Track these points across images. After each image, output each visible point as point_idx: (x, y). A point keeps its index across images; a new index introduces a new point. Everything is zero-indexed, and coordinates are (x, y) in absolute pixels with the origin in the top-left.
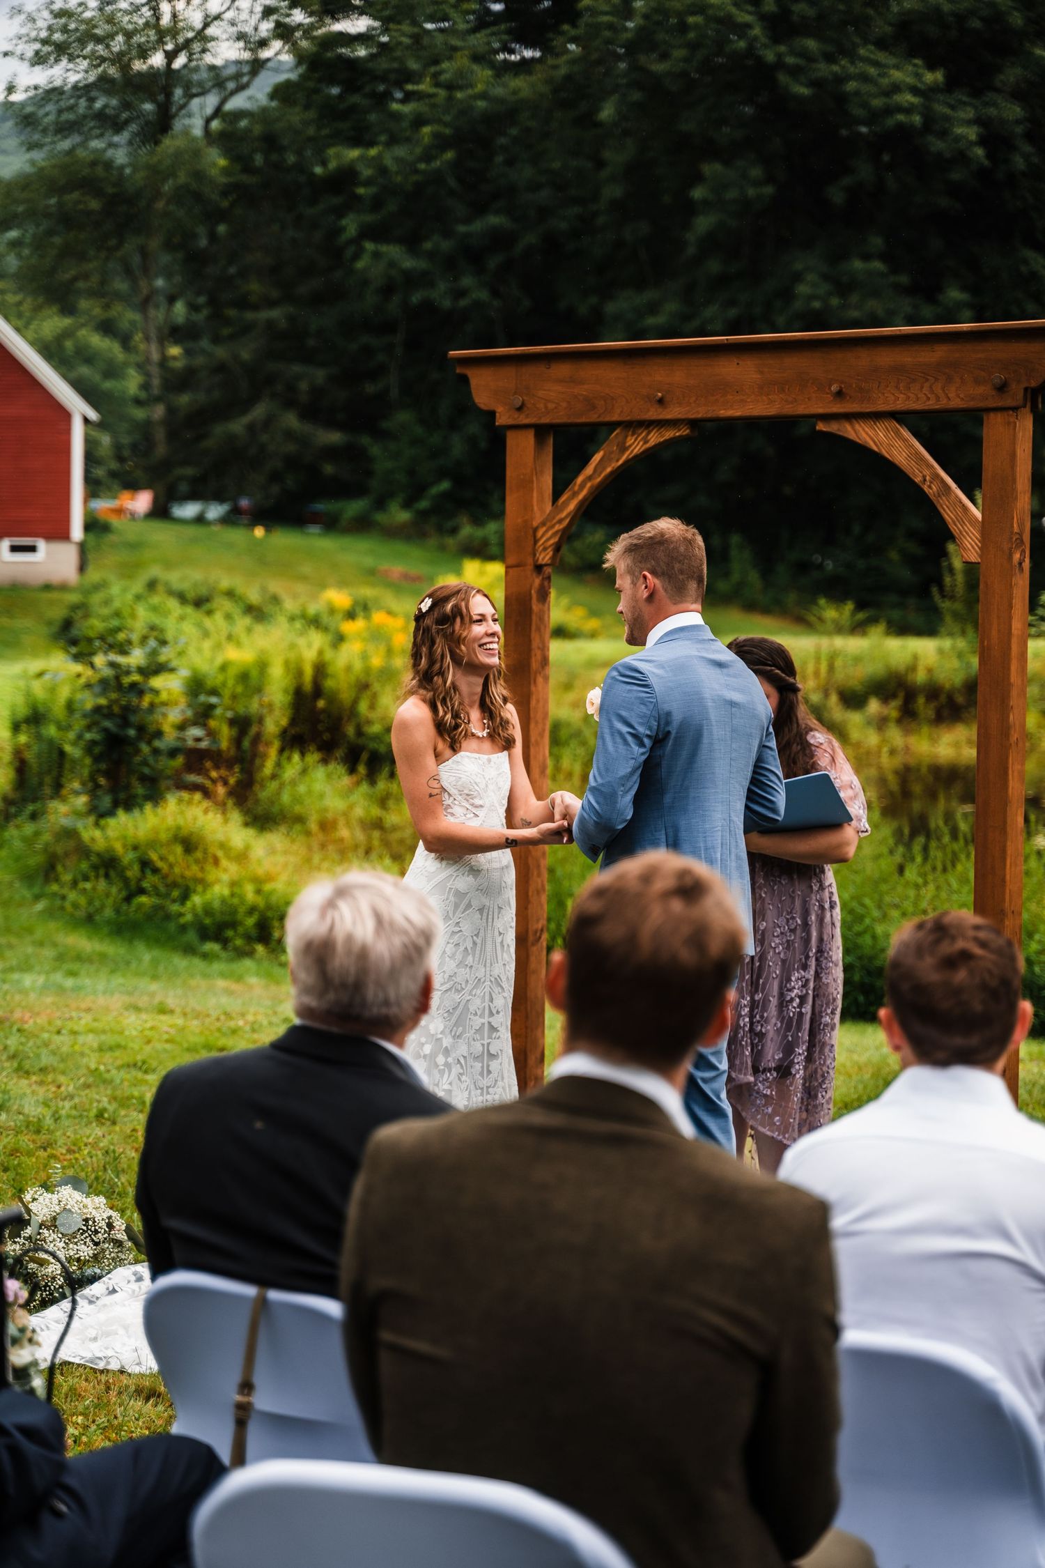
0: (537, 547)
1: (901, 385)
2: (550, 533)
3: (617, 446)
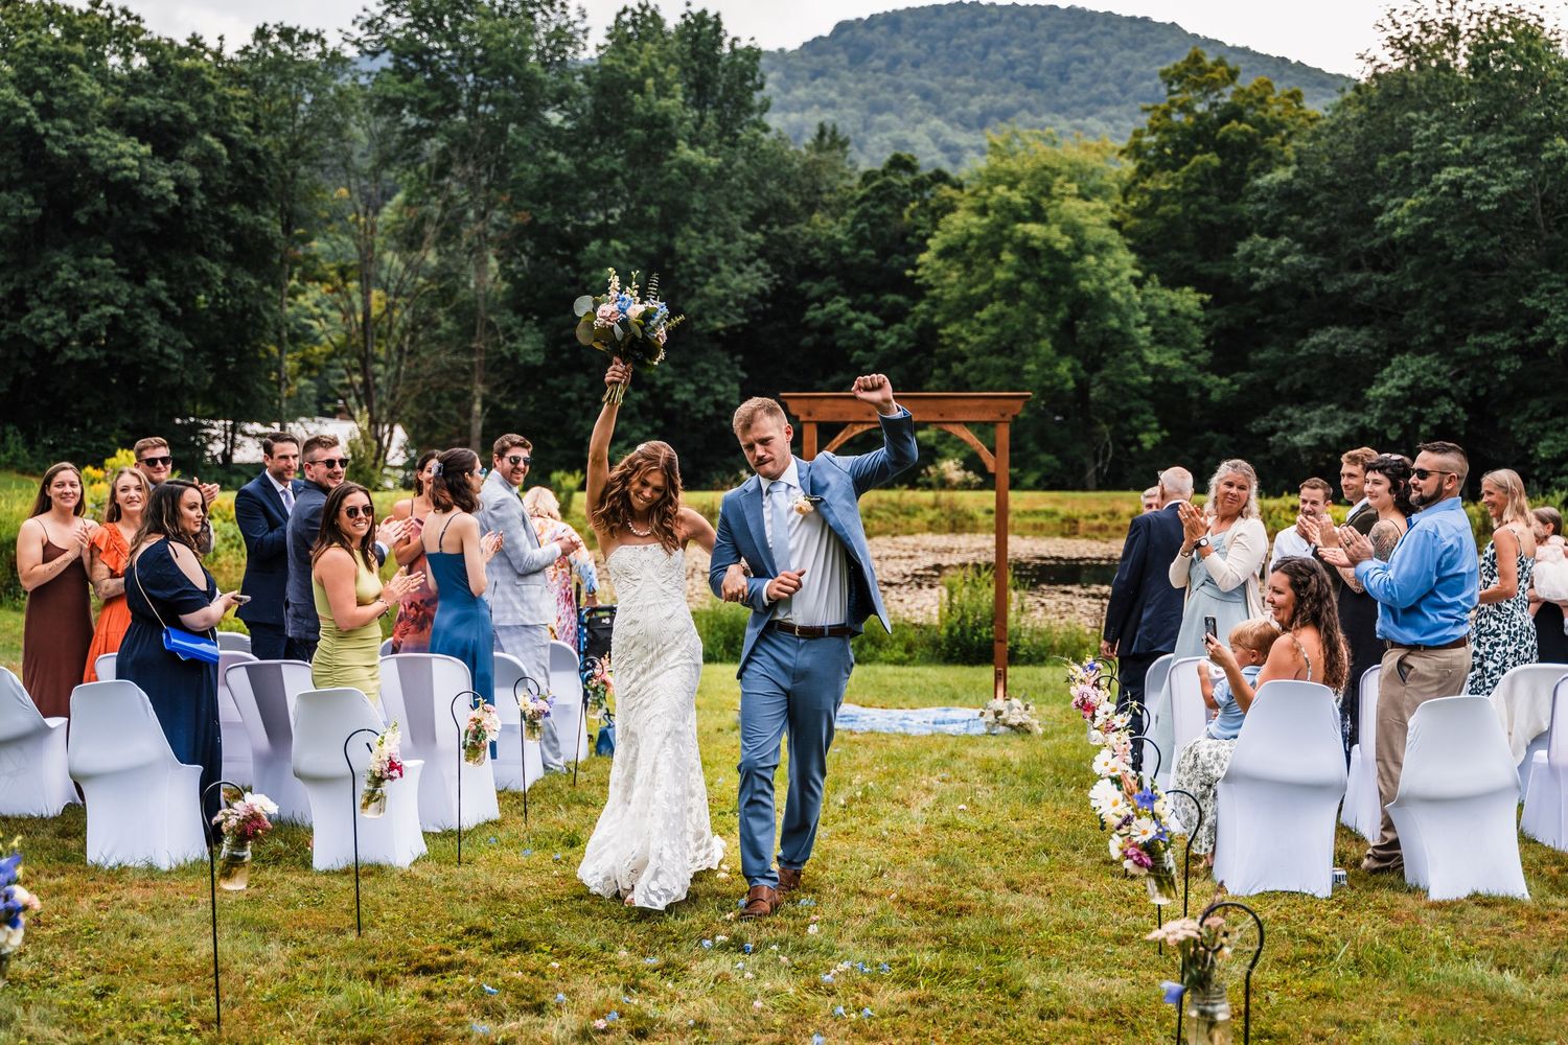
1: (966, 412)
3: (854, 428)
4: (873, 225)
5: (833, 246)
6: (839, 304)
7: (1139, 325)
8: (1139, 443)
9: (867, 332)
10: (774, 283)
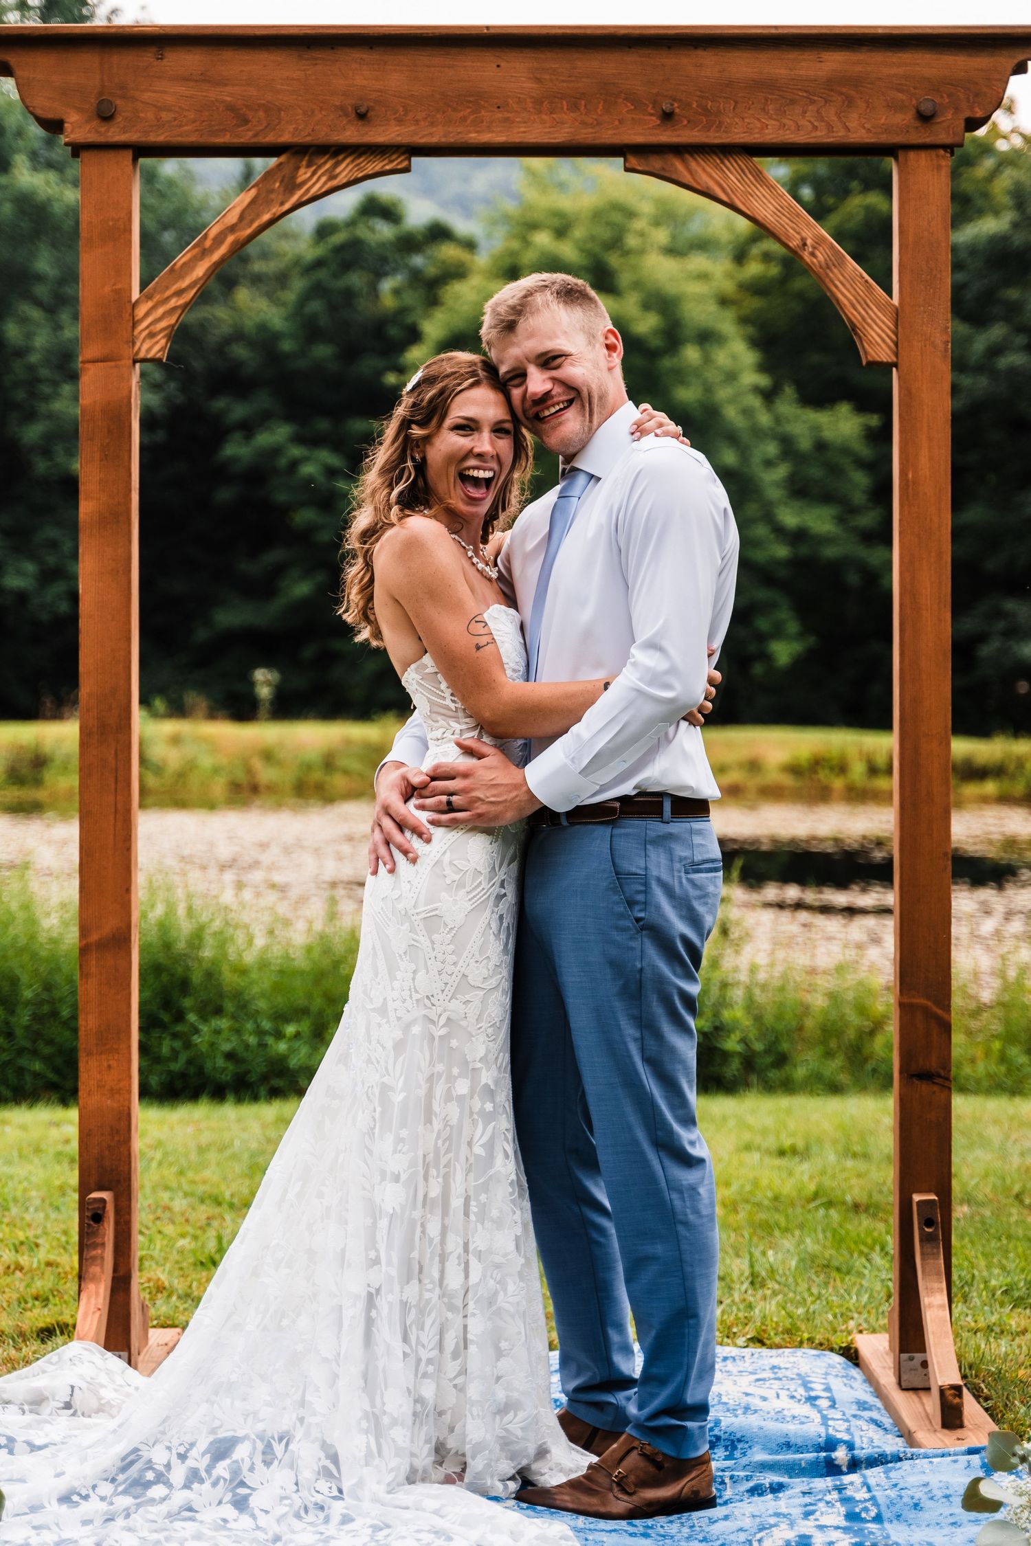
0: (136, 333)
1: (771, 107)
2: (161, 311)
3: (281, 182)
4: (332, 308)
5: (265, 340)
6: (277, 435)
7: (769, 463)
8: (767, 658)
9: (321, 479)
10: (168, 401)
